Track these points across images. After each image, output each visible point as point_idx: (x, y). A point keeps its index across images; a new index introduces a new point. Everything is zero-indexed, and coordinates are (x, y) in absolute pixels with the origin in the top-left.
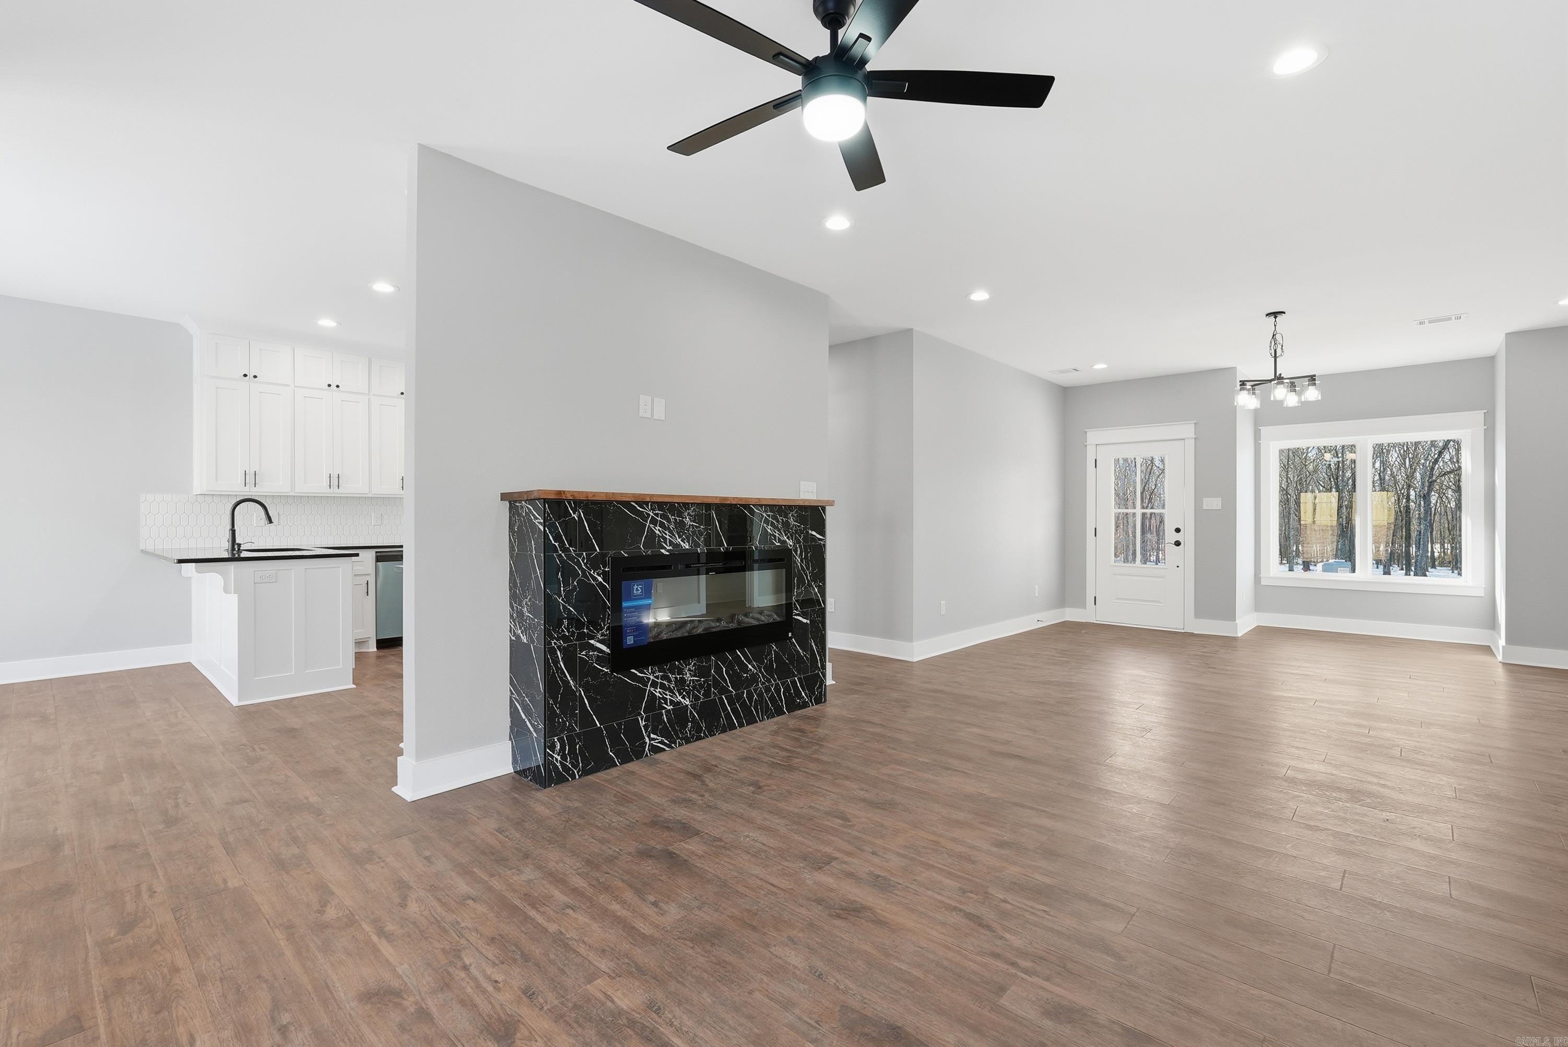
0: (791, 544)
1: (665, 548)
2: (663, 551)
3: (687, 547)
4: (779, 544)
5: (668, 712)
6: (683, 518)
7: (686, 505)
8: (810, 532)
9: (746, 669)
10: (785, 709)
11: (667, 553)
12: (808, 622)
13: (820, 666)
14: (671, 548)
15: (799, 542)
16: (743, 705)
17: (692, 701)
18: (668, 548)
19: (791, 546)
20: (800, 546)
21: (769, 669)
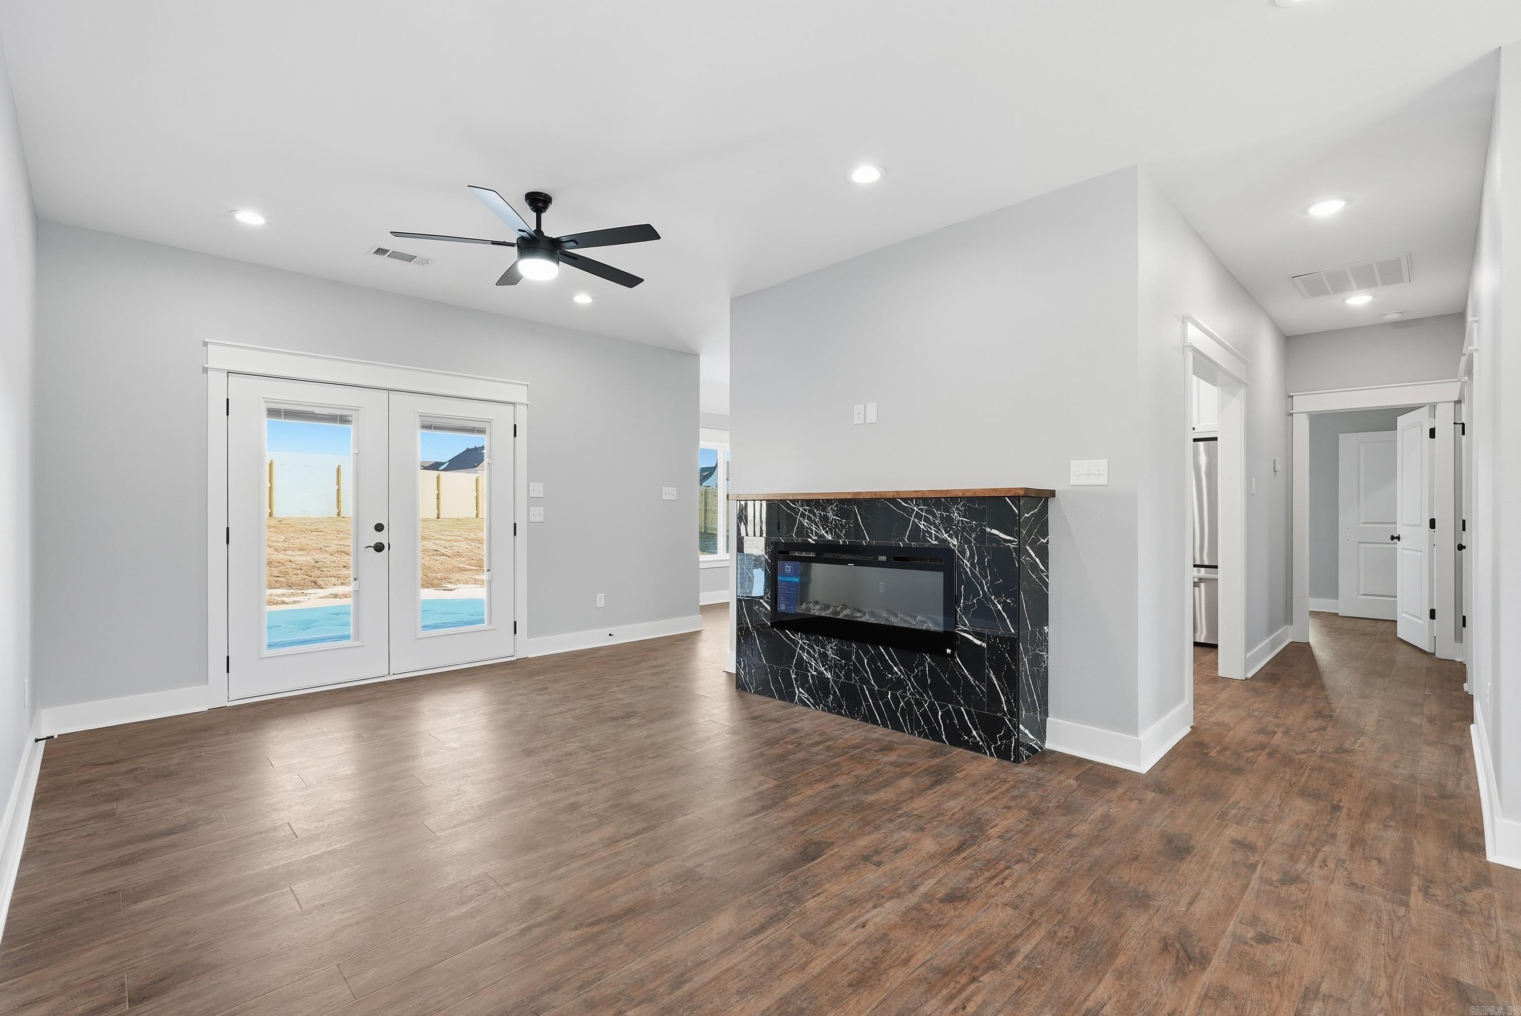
0: (955, 543)
1: (811, 538)
2: (809, 540)
3: (830, 538)
4: (936, 542)
5: (812, 676)
6: (827, 512)
7: (829, 502)
8: (988, 530)
9: (891, 671)
10: (944, 737)
11: (814, 542)
12: (984, 645)
13: (1005, 709)
14: (816, 538)
15: (968, 542)
16: (887, 704)
17: (833, 676)
18: (814, 538)
19: (955, 546)
20: (970, 548)
21: (920, 680)
